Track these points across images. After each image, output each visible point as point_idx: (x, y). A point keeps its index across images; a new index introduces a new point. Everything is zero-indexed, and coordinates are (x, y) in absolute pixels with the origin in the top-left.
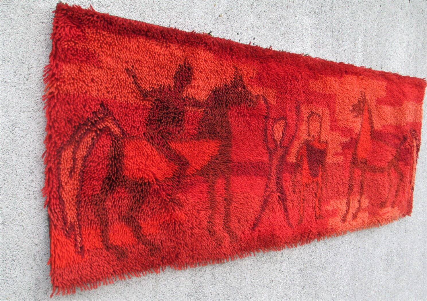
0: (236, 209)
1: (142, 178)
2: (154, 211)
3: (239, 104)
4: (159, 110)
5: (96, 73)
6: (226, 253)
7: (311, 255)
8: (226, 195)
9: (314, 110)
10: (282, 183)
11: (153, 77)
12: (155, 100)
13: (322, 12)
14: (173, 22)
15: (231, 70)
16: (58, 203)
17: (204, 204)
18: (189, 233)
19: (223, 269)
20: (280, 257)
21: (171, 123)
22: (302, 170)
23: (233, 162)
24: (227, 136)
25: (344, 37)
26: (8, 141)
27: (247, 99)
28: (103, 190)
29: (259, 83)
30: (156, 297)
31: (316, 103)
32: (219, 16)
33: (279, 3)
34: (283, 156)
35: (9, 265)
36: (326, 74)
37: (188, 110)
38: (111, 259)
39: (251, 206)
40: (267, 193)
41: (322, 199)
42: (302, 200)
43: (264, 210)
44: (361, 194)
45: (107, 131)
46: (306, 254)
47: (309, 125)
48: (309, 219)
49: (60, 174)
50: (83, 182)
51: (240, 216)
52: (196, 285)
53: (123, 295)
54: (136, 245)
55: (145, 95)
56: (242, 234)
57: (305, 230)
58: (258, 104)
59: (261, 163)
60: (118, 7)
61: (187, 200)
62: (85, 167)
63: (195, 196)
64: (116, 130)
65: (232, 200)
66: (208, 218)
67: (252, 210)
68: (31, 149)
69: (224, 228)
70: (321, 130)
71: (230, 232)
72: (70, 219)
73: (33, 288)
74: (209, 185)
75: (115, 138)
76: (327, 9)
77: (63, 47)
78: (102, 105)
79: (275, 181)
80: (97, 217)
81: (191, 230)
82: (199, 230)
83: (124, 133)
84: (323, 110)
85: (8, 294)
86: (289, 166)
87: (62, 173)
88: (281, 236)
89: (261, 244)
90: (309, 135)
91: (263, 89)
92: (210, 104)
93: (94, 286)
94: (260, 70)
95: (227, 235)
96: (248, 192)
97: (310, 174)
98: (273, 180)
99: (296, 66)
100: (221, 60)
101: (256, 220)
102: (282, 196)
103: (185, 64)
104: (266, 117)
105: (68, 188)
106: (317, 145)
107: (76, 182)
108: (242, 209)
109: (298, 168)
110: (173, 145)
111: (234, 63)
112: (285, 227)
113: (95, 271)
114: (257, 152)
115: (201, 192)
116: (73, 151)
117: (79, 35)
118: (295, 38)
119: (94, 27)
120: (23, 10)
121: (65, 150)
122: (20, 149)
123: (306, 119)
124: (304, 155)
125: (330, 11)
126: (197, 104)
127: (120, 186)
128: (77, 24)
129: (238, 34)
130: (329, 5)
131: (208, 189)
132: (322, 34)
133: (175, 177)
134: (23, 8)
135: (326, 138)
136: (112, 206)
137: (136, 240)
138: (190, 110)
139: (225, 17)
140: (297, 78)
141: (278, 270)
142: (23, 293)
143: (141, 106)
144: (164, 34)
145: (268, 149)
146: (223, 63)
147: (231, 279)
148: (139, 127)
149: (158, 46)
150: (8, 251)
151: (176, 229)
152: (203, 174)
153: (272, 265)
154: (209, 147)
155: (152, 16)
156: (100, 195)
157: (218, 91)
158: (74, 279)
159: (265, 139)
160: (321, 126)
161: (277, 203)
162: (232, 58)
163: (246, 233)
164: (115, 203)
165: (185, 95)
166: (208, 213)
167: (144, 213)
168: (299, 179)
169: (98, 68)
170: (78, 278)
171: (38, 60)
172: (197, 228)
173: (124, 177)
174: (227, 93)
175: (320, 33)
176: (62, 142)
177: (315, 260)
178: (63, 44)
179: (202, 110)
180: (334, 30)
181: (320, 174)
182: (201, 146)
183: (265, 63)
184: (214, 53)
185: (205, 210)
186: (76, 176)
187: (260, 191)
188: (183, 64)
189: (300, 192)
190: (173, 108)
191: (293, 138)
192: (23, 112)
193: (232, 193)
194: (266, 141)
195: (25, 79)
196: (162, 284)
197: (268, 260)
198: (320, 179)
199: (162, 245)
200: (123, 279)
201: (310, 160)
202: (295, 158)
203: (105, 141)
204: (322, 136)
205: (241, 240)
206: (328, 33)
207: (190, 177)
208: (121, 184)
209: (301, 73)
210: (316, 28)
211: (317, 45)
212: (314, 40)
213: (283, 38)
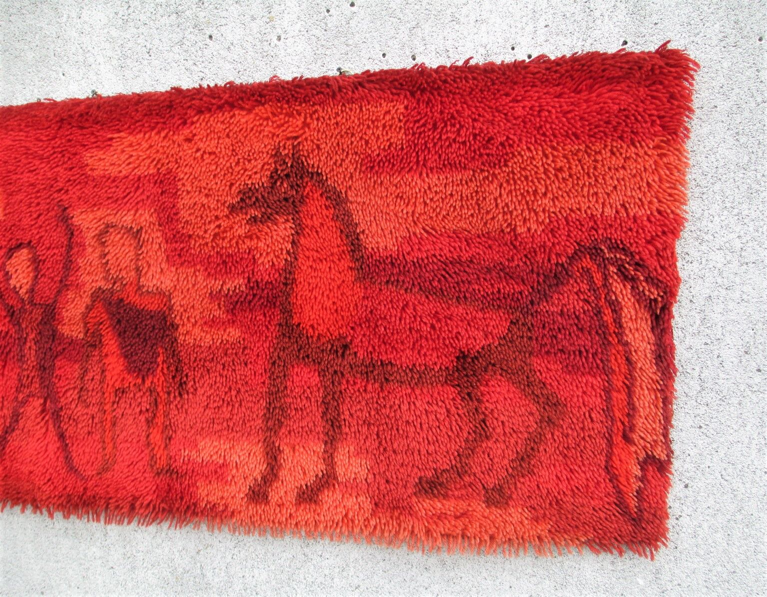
22: (101, 355)
25: (224, 14)
34: (45, 322)
40: (20, 397)
44: (331, 442)
70: (136, 263)
79: (35, 373)
90: (106, 279)
97: (123, 365)
98: (31, 371)
106: (135, 299)
109: (89, 351)
118: (65, 65)
124: (102, 324)
132: (143, 29)
168: (92, 374)
175: (135, 31)
177: (209, 575)
180: (180, 8)
181: (159, 368)
198: (158, 382)
201: (119, 335)
206: (165, 20)
210: (120, 22)
211: (128, 61)
212: (119, 52)
213: (33, 74)
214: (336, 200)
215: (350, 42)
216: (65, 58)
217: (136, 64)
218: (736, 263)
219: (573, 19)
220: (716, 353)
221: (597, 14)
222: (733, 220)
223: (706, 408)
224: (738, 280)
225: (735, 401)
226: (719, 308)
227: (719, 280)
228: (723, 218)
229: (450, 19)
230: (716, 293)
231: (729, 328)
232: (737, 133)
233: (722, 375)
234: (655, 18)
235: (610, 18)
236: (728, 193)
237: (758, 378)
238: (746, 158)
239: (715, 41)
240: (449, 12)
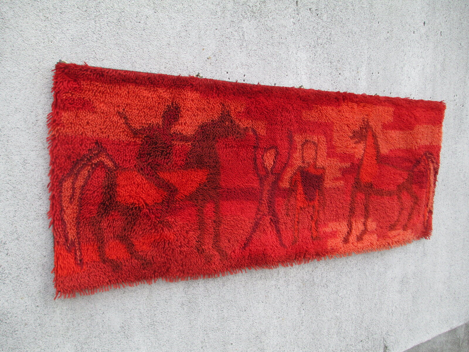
0: (226, 230)
1: (133, 203)
2: (145, 231)
3: (226, 137)
4: (149, 145)
5: (91, 117)
6: (216, 269)
7: (311, 274)
8: (215, 218)
9: (308, 139)
10: (274, 207)
11: (142, 117)
12: (145, 137)
13: (318, 45)
14: (162, 68)
15: (218, 107)
16: (60, 224)
17: (192, 225)
18: (177, 251)
19: (216, 283)
20: (275, 275)
21: (160, 156)
22: (296, 194)
23: (222, 189)
24: (215, 166)
25: (345, 67)
26: (20, 174)
27: (235, 132)
28: (99, 214)
29: (248, 117)
30: (151, 304)
31: (311, 132)
32: (208, 58)
33: (271, 41)
34: (275, 181)
35: (23, 272)
36: (321, 104)
37: (176, 144)
38: (107, 270)
39: (241, 227)
40: (259, 216)
41: (320, 221)
42: (296, 223)
43: (255, 231)
44: (366, 217)
45: (101, 165)
46: (304, 273)
47: (303, 153)
48: (304, 240)
49: (61, 201)
50: (81, 207)
51: (230, 236)
52: (190, 296)
53: (120, 301)
54: (129, 259)
55: (136, 133)
56: (233, 253)
57: (300, 250)
58: (247, 136)
59: (251, 189)
60: (111, 60)
61: (176, 222)
62: (83, 194)
63: (183, 218)
64: (110, 164)
65: (221, 222)
66: (196, 239)
67: (242, 232)
68: (39, 180)
69: (214, 247)
70: (316, 156)
71: (220, 251)
72: (70, 237)
73: (42, 291)
74: (198, 209)
75: (109, 170)
76: (324, 42)
77: (62, 98)
78: (97, 143)
79: (267, 205)
80: (95, 235)
81: (180, 249)
82: (188, 248)
83: (117, 166)
84: (319, 137)
85: (22, 294)
86: (282, 191)
87: (63, 199)
88: (273, 255)
89: (252, 262)
90: (303, 162)
91: (252, 121)
92: (198, 138)
93: (92, 292)
94: (248, 105)
95: (217, 253)
96: (238, 215)
97: (305, 198)
98: (265, 204)
99: (286, 98)
100: (207, 98)
101: (246, 240)
102: (274, 219)
103: (172, 104)
104: (254, 147)
105: (69, 211)
106: (312, 171)
107: (75, 207)
108: (232, 230)
109: (292, 193)
110: (161, 175)
111: (221, 100)
112: (277, 247)
113: (92, 280)
114: (247, 179)
115: (190, 215)
116: (72, 181)
117: (76, 87)
118: (288, 72)
119: (88, 79)
121: (65, 181)
122: (30, 180)
123: (299, 147)
124: (299, 181)
125: (328, 43)
126: (184, 139)
127: (113, 210)
128: (74, 78)
129: (227, 73)
130: (326, 37)
131: (196, 213)
132: (319, 65)
133: (164, 202)
135: (323, 164)
136: (107, 227)
137: (130, 255)
138: (178, 144)
139: (213, 59)
140: (288, 109)
141: (274, 287)
142: (35, 295)
143: (132, 142)
144: (151, 80)
145: (258, 175)
146: (209, 101)
147: (224, 293)
148: (130, 160)
149: (147, 91)
150: (21, 261)
151: (166, 247)
152: (191, 199)
153: (268, 281)
154: (197, 176)
156: (96, 217)
157: (206, 126)
158: (74, 286)
159: (255, 167)
160: (316, 153)
161: (268, 225)
162: (218, 96)
163: (236, 252)
164: (110, 224)
165: (172, 132)
166: (197, 234)
167: (136, 233)
168: (292, 202)
169: (93, 113)
170: (77, 285)
171: (44, 109)
172: (186, 246)
173: (117, 202)
174: (214, 127)
175: (316, 65)
176: (63, 174)
177: (315, 279)
178: (62, 96)
179: (189, 144)
180: (332, 61)
181: (317, 198)
182: (189, 175)
183: (253, 98)
184: (201, 93)
185: (194, 231)
186: (76, 202)
187: (251, 214)
188: (171, 105)
189: (294, 215)
190: (161, 143)
191: (285, 166)
192: (32, 151)
193: (221, 216)
194: (256, 168)
195: (33, 125)
196: (157, 294)
197: (263, 277)
198: (316, 203)
199: (153, 261)
200: (118, 288)
201: (304, 185)
202: (288, 184)
203: (100, 173)
204: (317, 163)
205: (231, 258)
206: (326, 64)
207: (179, 202)
208: (114, 208)
209: (292, 105)
210: (311, 60)
211: (313, 76)
212: (310, 71)
213: (275, 72)
214: (374, 137)
215: (377, 85)
216: (289, 69)
217: (315, 78)
240: (399, 82)
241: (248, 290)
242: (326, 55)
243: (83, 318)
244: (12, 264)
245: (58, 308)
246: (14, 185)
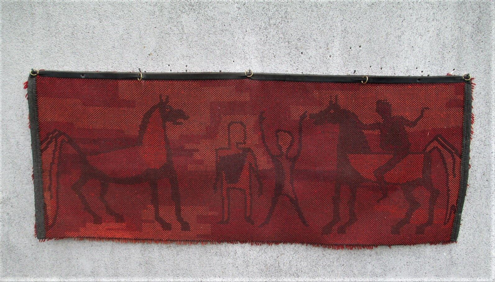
13: (270, 25)
19: (170, 251)
25: (308, 44)
26: (16, 152)
32: (149, 55)
33: (212, 29)
35: (22, 220)
52: (146, 258)
60: (69, 65)
76: (278, 21)
85: (23, 235)
118: (235, 58)
120: (16, 78)
122: (22, 156)
125: (283, 22)
129: (169, 65)
130: (280, 16)
132: (273, 47)
134: (16, 77)
139: (155, 55)
141: (231, 265)
150: (21, 212)
155: (93, 66)
175: (269, 47)
180: (290, 40)
195: (21, 117)
197: (218, 254)
206: (282, 44)
210: (263, 43)
211: (265, 59)
212: (261, 55)
213: (219, 60)
215: (358, 61)
216: (235, 55)
217: (269, 61)
218: (483, 145)
219: (438, 60)
220: (474, 175)
221: (446, 59)
222: (483, 131)
223: (470, 193)
224: (483, 151)
225: (479, 191)
226: (476, 160)
227: (477, 151)
228: (480, 130)
229: (396, 56)
230: (476, 155)
231: (479, 167)
232: (487, 102)
233: (476, 182)
234: (464, 62)
235: (450, 61)
236: (482, 122)
237: (487, 183)
238: (488, 111)
239: (482, 71)
240: (395, 53)
241: (203, 263)
242: (281, 36)
243: (63, 260)
244: (15, 214)
245: (46, 249)
246: (13, 160)
